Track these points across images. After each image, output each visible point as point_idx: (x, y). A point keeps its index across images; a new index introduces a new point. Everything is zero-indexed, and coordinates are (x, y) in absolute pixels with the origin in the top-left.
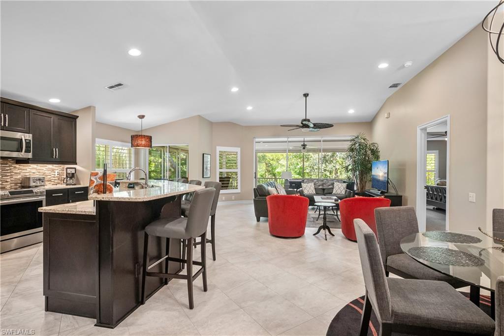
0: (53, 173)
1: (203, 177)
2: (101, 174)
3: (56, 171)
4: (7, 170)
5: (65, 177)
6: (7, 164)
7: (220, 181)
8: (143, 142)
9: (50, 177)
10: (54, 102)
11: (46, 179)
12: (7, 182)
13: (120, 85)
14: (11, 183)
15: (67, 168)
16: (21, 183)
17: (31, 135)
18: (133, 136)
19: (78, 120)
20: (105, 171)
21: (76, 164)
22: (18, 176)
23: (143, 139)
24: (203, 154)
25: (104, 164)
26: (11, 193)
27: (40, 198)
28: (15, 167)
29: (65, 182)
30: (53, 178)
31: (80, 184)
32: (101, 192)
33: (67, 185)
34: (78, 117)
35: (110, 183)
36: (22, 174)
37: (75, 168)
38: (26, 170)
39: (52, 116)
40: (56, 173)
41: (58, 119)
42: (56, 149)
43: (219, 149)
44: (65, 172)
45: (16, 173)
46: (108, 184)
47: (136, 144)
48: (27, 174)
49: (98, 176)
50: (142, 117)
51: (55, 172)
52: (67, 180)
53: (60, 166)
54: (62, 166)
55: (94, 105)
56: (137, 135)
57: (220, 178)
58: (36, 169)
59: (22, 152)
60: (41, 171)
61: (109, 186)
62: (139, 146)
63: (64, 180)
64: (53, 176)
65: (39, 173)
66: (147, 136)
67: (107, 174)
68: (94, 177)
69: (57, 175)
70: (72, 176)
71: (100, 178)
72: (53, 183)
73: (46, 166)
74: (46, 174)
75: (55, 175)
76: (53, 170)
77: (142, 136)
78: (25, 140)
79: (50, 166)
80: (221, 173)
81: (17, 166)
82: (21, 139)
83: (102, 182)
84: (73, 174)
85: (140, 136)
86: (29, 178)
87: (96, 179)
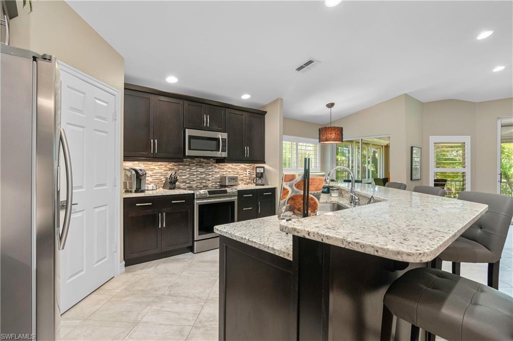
0: (245, 172)
1: (411, 179)
2: (299, 178)
3: (248, 170)
4: (210, 169)
5: (255, 176)
6: (209, 164)
7: (435, 185)
8: (333, 136)
9: (242, 176)
10: (245, 98)
11: (239, 179)
12: (209, 180)
13: (310, 62)
14: (212, 182)
15: (257, 167)
16: (219, 182)
17: (226, 134)
18: (321, 128)
19: (266, 116)
20: (307, 172)
21: (264, 163)
22: (217, 175)
23: (333, 132)
24: (412, 147)
25: (306, 159)
26: (210, 192)
27: (232, 198)
28: (215, 166)
29: (255, 181)
30: (245, 178)
31: (268, 185)
32: (299, 210)
33: (256, 185)
34: (266, 112)
35: (313, 195)
36: (220, 173)
37: (263, 167)
38: (224, 169)
39: (244, 113)
40: (248, 173)
41: (250, 116)
42: (247, 148)
43: (433, 139)
44: (255, 171)
45: (216, 172)
46: (311, 196)
47: (324, 138)
48: (225, 173)
49: (294, 182)
50: (331, 105)
51: (246, 172)
52: (256, 180)
53: (251, 166)
54: (253, 165)
55: (281, 98)
56: (326, 128)
57: (435, 181)
58: (231, 168)
59: (219, 151)
60: (235, 170)
61: (312, 199)
62: (328, 141)
63: (254, 180)
64: (245, 175)
65: (234, 172)
66: (337, 127)
67: (310, 177)
68: (288, 183)
69: (248, 174)
70: (260, 176)
71: (298, 186)
72: (244, 182)
73: (239, 165)
74: (240, 174)
75: (246, 174)
76: (245, 169)
77: (331, 127)
78: (222, 139)
79: (243, 165)
80: (436, 174)
81: (217, 165)
82: (219, 139)
83: (302, 193)
84: (262, 173)
85: (329, 128)
86: (225, 177)
87: (291, 186)
